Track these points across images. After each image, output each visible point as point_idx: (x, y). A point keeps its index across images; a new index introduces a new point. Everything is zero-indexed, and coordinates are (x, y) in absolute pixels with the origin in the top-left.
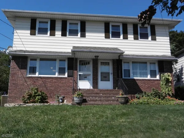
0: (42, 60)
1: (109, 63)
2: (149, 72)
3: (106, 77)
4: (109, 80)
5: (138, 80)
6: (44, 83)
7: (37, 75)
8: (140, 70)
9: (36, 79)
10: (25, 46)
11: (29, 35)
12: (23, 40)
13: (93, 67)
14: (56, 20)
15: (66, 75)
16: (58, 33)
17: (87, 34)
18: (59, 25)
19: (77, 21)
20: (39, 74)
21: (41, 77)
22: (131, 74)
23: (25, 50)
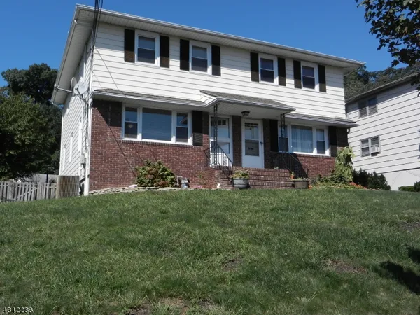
0: (146, 110)
1: (257, 125)
2: (315, 144)
3: (252, 149)
4: (258, 155)
5: (300, 156)
6: (154, 153)
7: (139, 138)
8: (301, 139)
9: (139, 147)
10: (117, 81)
11: (123, 60)
12: (111, 70)
13: (234, 130)
14: (170, 39)
15: (190, 142)
16: (175, 63)
17: (223, 70)
18: (175, 48)
19: (206, 44)
20: (143, 138)
21: (147, 143)
22: (290, 146)
23: (116, 89)
